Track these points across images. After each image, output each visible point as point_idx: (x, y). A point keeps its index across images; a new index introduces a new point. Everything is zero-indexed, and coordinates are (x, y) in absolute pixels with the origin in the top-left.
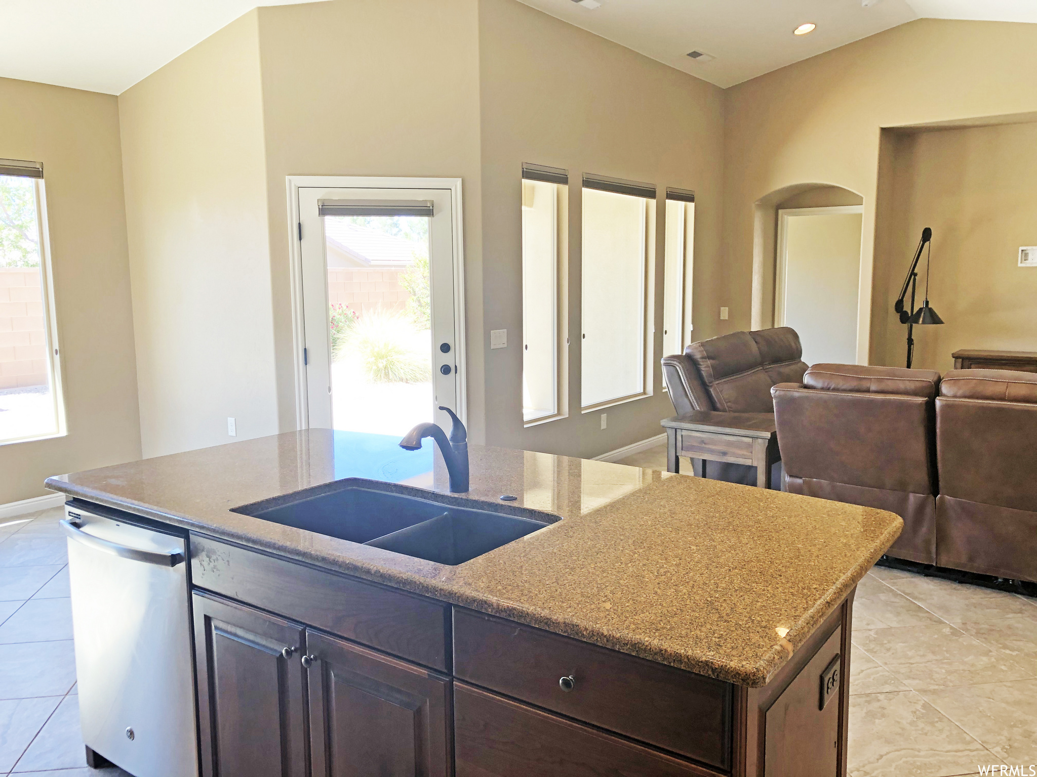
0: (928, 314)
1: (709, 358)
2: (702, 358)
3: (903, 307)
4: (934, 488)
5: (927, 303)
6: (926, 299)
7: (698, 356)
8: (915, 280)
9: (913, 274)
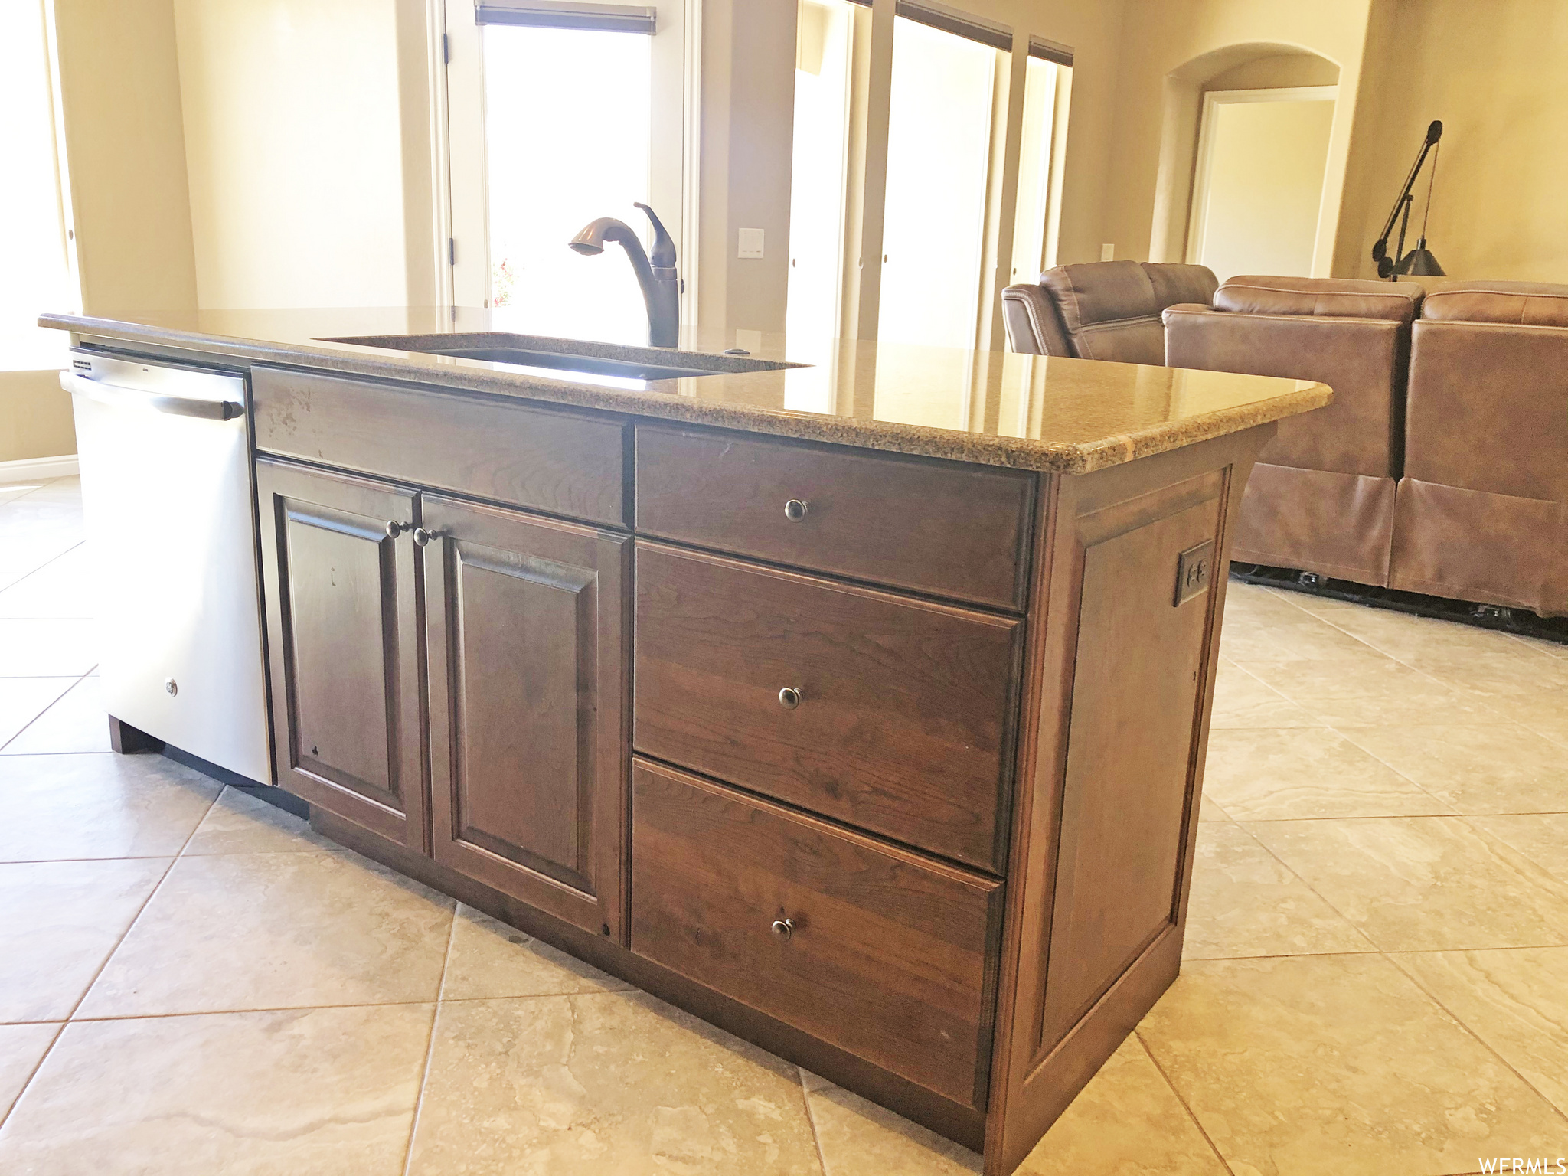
0: (1422, 261)
1: (1077, 290)
2: (1067, 289)
3: (1385, 251)
4: (1397, 469)
5: (1424, 242)
6: (1423, 236)
7: (1058, 287)
8: (1408, 206)
9: (1407, 197)
